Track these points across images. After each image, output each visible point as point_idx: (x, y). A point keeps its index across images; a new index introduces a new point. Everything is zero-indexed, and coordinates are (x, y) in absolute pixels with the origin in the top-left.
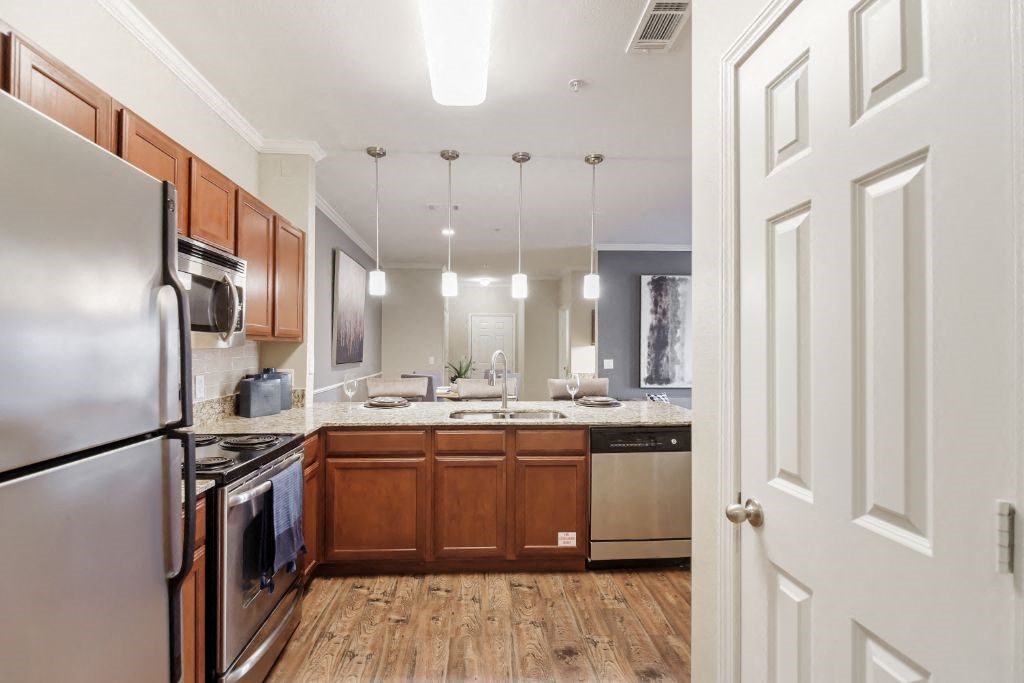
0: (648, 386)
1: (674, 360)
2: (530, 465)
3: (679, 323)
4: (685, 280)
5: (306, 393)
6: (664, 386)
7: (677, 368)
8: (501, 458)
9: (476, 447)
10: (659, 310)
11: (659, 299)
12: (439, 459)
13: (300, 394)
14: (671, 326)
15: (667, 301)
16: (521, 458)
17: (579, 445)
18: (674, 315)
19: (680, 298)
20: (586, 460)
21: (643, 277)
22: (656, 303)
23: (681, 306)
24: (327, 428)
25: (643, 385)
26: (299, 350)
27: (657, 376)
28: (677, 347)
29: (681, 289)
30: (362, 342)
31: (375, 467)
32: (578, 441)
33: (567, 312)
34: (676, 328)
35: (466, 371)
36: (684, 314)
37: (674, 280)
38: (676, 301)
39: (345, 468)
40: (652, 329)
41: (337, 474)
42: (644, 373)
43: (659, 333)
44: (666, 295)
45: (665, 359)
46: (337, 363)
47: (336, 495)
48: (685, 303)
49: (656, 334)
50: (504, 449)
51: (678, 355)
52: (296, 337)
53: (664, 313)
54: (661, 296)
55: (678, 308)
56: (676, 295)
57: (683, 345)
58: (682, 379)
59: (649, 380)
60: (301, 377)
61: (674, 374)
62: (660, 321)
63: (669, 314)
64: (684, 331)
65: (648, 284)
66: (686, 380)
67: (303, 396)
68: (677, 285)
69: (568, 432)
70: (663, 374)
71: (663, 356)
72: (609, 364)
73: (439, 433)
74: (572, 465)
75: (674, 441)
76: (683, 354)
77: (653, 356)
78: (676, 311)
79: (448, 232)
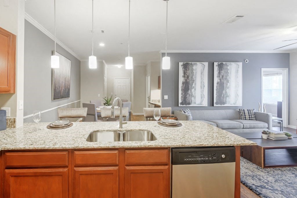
0: (182, 106)
1: (192, 96)
2: (133, 172)
3: (194, 81)
4: (196, 64)
5: (17, 121)
6: (188, 106)
7: (193, 98)
8: (116, 168)
9: (99, 162)
10: (186, 76)
11: (186, 71)
12: (76, 169)
13: (13, 121)
14: (191, 82)
15: (189, 72)
16: (127, 168)
17: (164, 159)
18: (192, 78)
19: (194, 71)
20: (169, 168)
21: (180, 63)
22: (185, 73)
23: (194, 74)
24: (4, 151)
25: (179, 105)
26: (13, 97)
27: (186, 102)
28: (193, 90)
29: (194, 67)
30: (69, 89)
31: (36, 175)
32: (164, 157)
33: (149, 77)
34: (192, 83)
35: (110, 101)
36: (196, 77)
37: (192, 64)
38: (192, 72)
39: (17, 176)
40: (183, 83)
41: (12, 180)
42: (180, 101)
43: (186, 85)
44: (189, 70)
45: (188, 95)
46: (54, 99)
47: (11, 192)
48: (196, 73)
49: (185, 85)
50: (117, 163)
51: (193, 93)
52: (8, 91)
53: (188, 77)
54: (187, 70)
55: (193, 75)
56: (192, 70)
57: (195, 89)
58: (195, 103)
59: (182, 103)
60: (14, 111)
61: (192, 101)
62: (186, 80)
63: (190, 78)
64: (195, 84)
65: (182, 65)
66: (197, 103)
67: (15, 122)
68: (193, 66)
69: (157, 151)
70: (188, 101)
71: (187, 94)
72: (166, 97)
73: (76, 152)
74: (161, 172)
75: (223, 156)
76: (195, 93)
77: (183, 94)
78: (192, 76)
79: (102, 45)
